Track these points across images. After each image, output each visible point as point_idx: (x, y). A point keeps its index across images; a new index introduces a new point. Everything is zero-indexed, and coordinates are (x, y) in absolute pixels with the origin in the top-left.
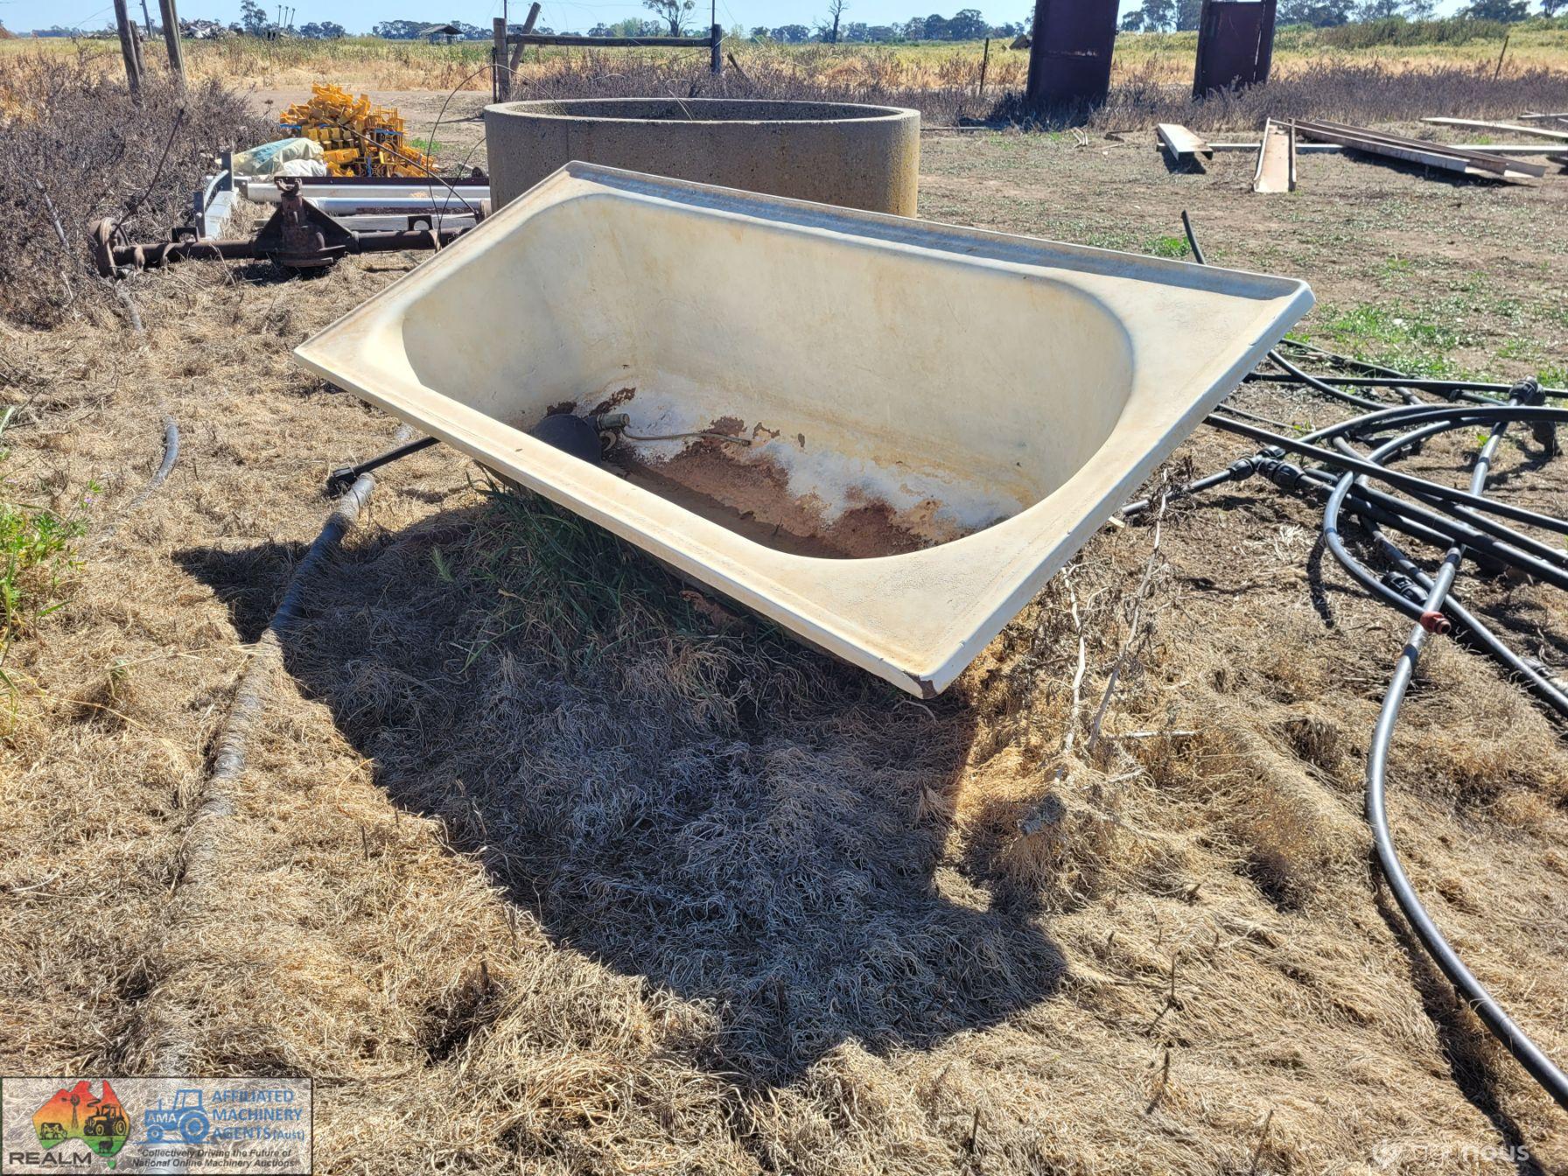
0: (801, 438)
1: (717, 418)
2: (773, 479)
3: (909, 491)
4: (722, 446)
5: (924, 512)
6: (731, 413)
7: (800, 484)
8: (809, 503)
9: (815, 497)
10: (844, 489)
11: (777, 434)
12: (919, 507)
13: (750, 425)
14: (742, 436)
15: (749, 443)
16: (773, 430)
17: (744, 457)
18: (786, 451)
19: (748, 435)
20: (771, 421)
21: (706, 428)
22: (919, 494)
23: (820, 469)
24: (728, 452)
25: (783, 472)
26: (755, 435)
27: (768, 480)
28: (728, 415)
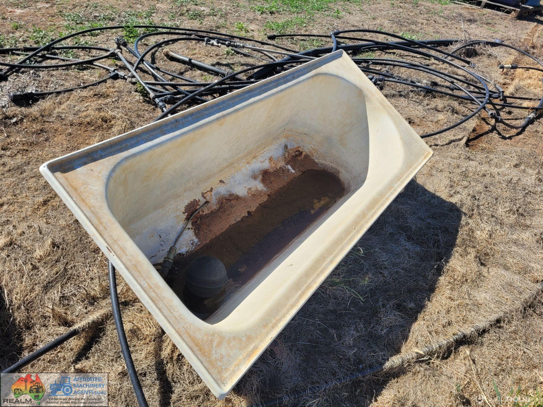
0: (221, 181)
1: (183, 209)
2: (233, 199)
3: (263, 162)
4: (201, 213)
5: (272, 162)
6: (187, 202)
7: (241, 191)
8: (252, 192)
9: (249, 189)
10: (251, 179)
11: (212, 189)
12: (270, 162)
13: (199, 197)
14: (201, 204)
15: (207, 202)
16: (209, 189)
17: (214, 206)
18: (223, 190)
19: (203, 201)
20: (205, 187)
21: (185, 217)
22: (266, 159)
23: (238, 182)
24: (206, 212)
25: (231, 195)
26: (205, 198)
27: (232, 202)
28: (186, 204)
